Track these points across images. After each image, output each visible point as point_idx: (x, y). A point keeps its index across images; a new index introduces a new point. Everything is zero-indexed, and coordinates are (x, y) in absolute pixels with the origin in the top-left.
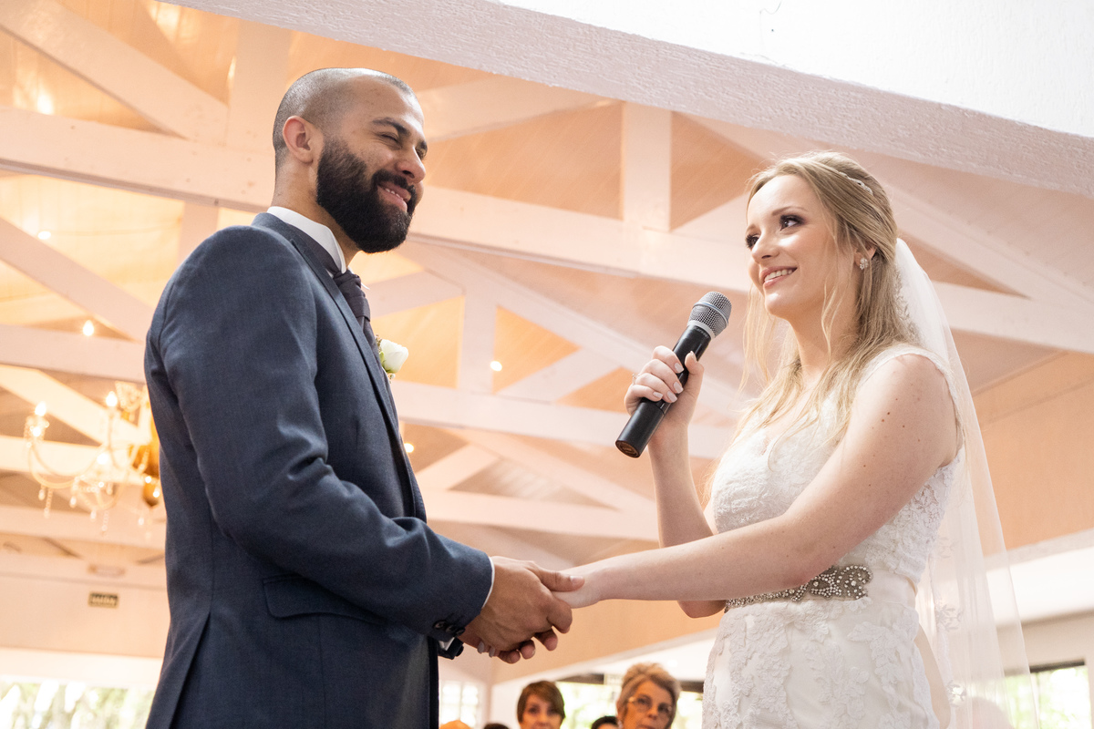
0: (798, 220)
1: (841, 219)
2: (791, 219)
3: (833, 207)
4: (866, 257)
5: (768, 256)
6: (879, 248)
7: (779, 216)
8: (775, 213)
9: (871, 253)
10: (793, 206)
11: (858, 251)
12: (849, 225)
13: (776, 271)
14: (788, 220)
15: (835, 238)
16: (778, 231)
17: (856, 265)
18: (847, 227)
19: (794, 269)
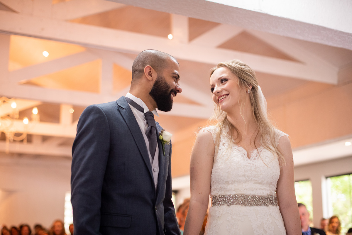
0: (226, 80)
1: (239, 78)
2: (224, 80)
3: (236, 74)
4: (249, 89)
5: (219, 92)
6: (253, 86)
7: (220, 80)
8: (219, 79)
9: (251, 88)
10: (224, 75)
11: (247, 87)
12: (243, 79)
13: (222, 96)
14: (223, 80)
15: (239, 84)
16: (221, 84)
17: (247, 92)
18: (242, 80)
19: (228, 95)
